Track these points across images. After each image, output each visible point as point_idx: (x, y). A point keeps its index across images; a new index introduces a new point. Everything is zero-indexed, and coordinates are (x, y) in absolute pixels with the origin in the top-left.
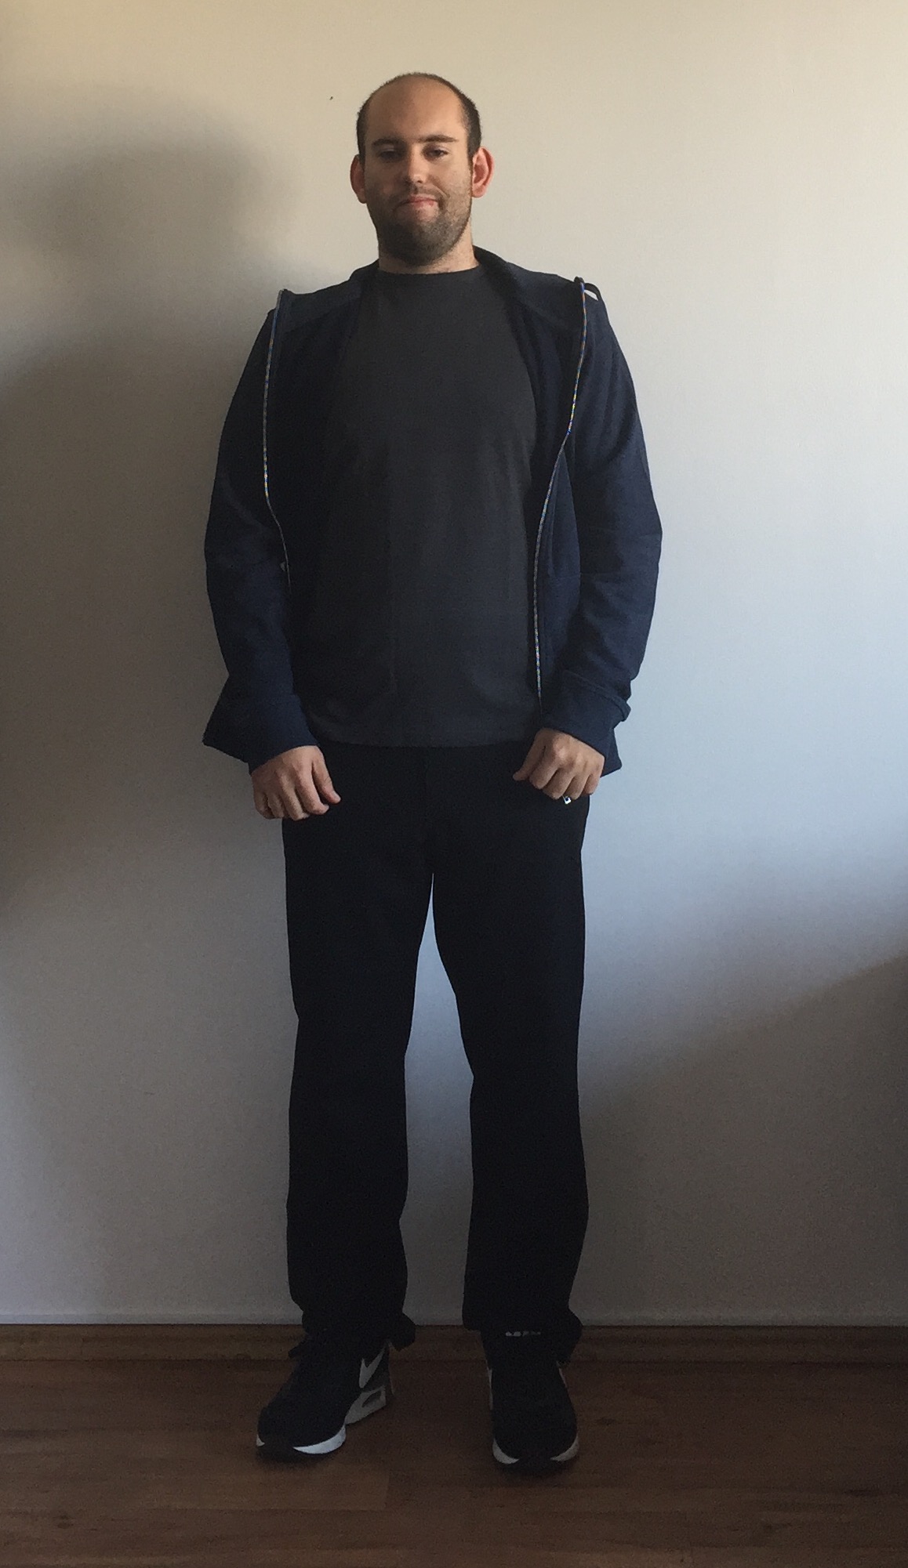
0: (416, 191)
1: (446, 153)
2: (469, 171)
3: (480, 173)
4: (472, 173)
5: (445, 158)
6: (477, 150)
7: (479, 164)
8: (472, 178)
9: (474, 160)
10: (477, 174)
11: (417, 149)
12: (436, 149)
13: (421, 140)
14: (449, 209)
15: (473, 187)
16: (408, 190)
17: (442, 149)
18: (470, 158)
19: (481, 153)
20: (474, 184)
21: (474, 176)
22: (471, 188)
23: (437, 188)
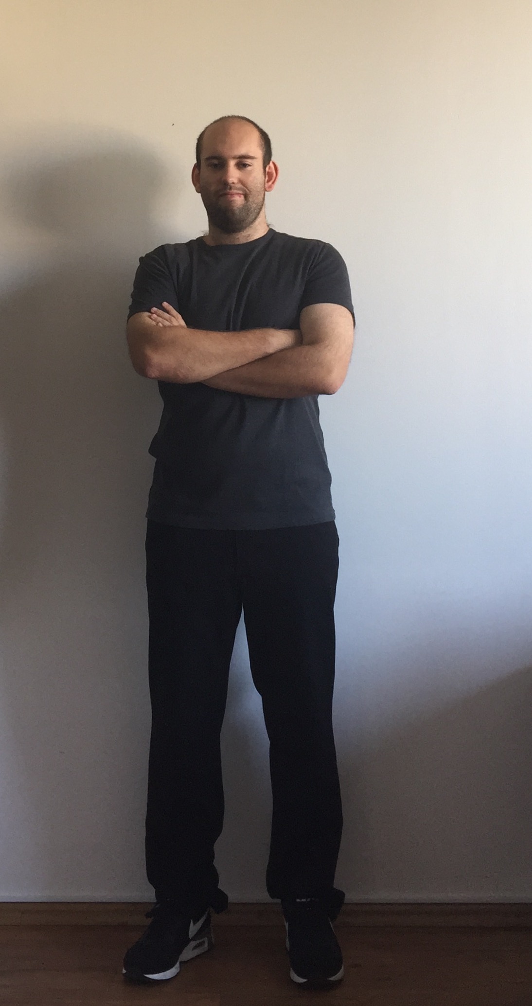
0: (231, 188)
1: (249, 165)
2: (263, 176)
3: (270, 177)
4: (265, 177)
5: (249, 168)
6: (269, 163)
7: (270, 171)
8: (265, 180)
9: (267, 169)
10: (269, 177)
11: (232, 163)
12: (244, 163)
13: (234, 158)
14: (251, 200)
15: (266, 186)
16: (225, 189)
17: (247, 163)
18: (265, 168)
19: (271, 164)
20: (266, 184)
21: (267, 178)
22: (265, 187)
23: (244, 188)
